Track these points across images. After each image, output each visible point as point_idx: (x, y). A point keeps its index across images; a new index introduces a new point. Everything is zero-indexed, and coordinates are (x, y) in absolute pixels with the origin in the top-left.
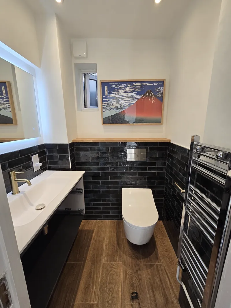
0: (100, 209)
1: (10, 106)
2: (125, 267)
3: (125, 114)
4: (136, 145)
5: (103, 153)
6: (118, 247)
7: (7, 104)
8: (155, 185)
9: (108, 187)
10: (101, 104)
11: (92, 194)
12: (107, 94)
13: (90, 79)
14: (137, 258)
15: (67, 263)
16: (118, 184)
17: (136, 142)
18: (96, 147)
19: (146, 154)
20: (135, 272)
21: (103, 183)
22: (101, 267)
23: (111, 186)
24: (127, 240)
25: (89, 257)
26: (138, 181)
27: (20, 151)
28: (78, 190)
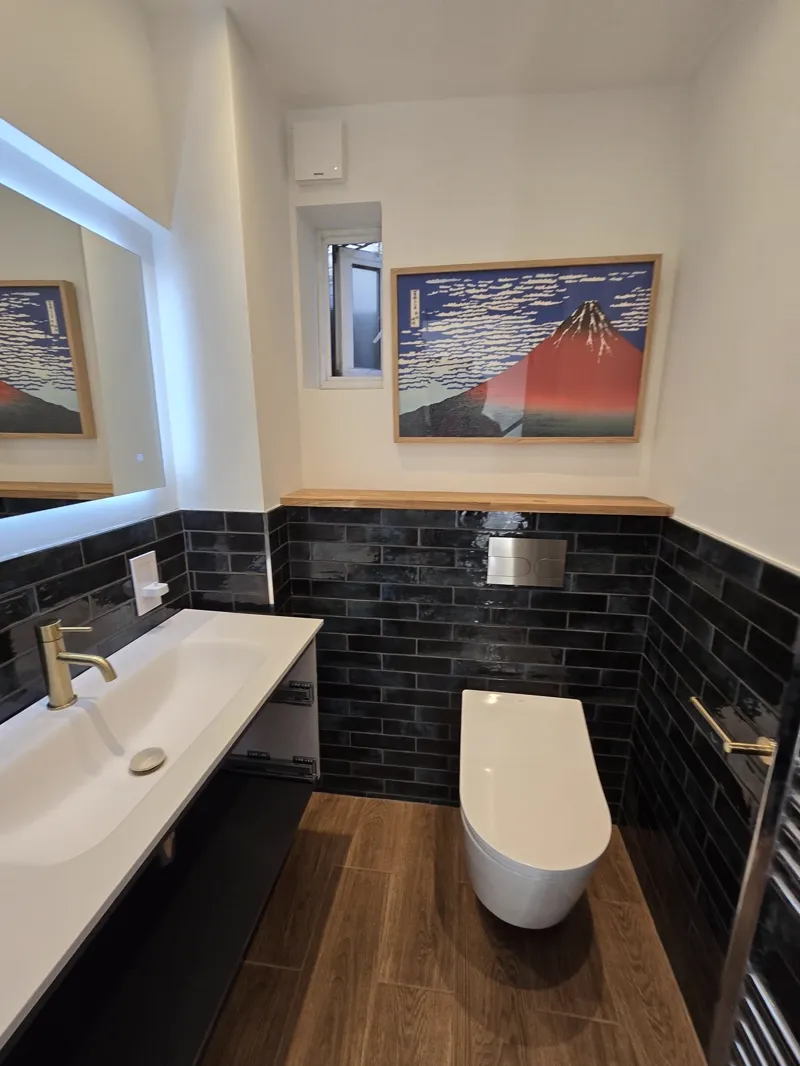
0: (377, 757)
1: (70, 369)
2: (463, 1015)
3: (484, 401)
4: (525, 524)
5: (396, 552)
6: (438, 921)
7: (61, 364)
8: (599, 685)
9: (410, 680)
10: (394, 362)
11: (349, 701)
12: (416, 323)
13: (355, 266)
14: (514, 981)
15: (247, 962)
16: (448, 671)
17: (523, 514)
18: (369, 528)
19: (563, 561)
20: (504, 1045)
21: (392, 663)
22: (372, 1000)
23: (419, 676)
24: (477, 898)
25: (327, 948)
26: (527, 666)
27: (86, 542)
28: (295, 690)
